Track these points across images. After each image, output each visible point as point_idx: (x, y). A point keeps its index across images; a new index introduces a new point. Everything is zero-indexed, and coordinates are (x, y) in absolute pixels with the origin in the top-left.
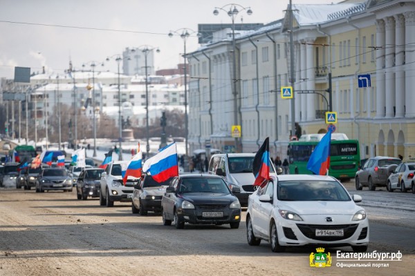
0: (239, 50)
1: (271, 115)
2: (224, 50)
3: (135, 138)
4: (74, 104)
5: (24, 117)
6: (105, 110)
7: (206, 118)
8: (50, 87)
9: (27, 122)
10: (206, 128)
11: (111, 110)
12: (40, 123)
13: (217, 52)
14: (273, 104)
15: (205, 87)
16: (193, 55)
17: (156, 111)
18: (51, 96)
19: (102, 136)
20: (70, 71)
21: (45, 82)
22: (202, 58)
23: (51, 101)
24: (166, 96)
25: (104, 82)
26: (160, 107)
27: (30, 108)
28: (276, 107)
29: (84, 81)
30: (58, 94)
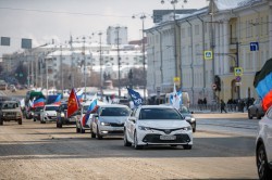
0: (179, 27)
2: (169, 27)
3: (115, 86)
4: (73, 65)
5: (39, 73)
6: (94, 68)
7: (158, 72)
8: (57, 53)
9: (41, 76)
11: (97, 68)
12: (51, 77)
13: (164, 29)
14: (202, 63)
15: (158, 52)
16: (150, 31)
17: (125, 68)
18: (58, 59)
19: (92, 86)
20: (71, 42)
21: (54, 50)
22: (156, 32)
23: (58, 62)
24: (135, 59)
25: (93, 49)
26: (130, 66)
27: (44, 67)
28: (204, 65)
29: (79, 49)
30: (62, 57)
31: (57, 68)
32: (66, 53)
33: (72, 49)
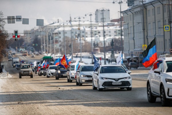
0: (146, 9)
1: (162, 39)
2: (139, 9)
3: (101, 52)
4: (72, 37)
5: (49, 43)
6: (86, 39)
7: (132, 42)
8: (61, 29)
9: (50, 46)
10: (132, 46)
11: (89, 39)
12: (57, 46)
13: (136, 10)
14: (162, 34)
15: (131, 27)
16: (125, 12)
17: (108, 39)
18: (62, 33)
19: (85, 52)
20: (70, 21)
21: (59, 27)
22: (129, 13)
23: (62, 35)
24: (115, 32)
25: (86, 26)
26: (112, 37)
27: (52, 39)
28: (164, 35)
29: (76, 26)
30: (64, 32)
31: (61, 39)
32: (68, 29)
33: (71, 26)
